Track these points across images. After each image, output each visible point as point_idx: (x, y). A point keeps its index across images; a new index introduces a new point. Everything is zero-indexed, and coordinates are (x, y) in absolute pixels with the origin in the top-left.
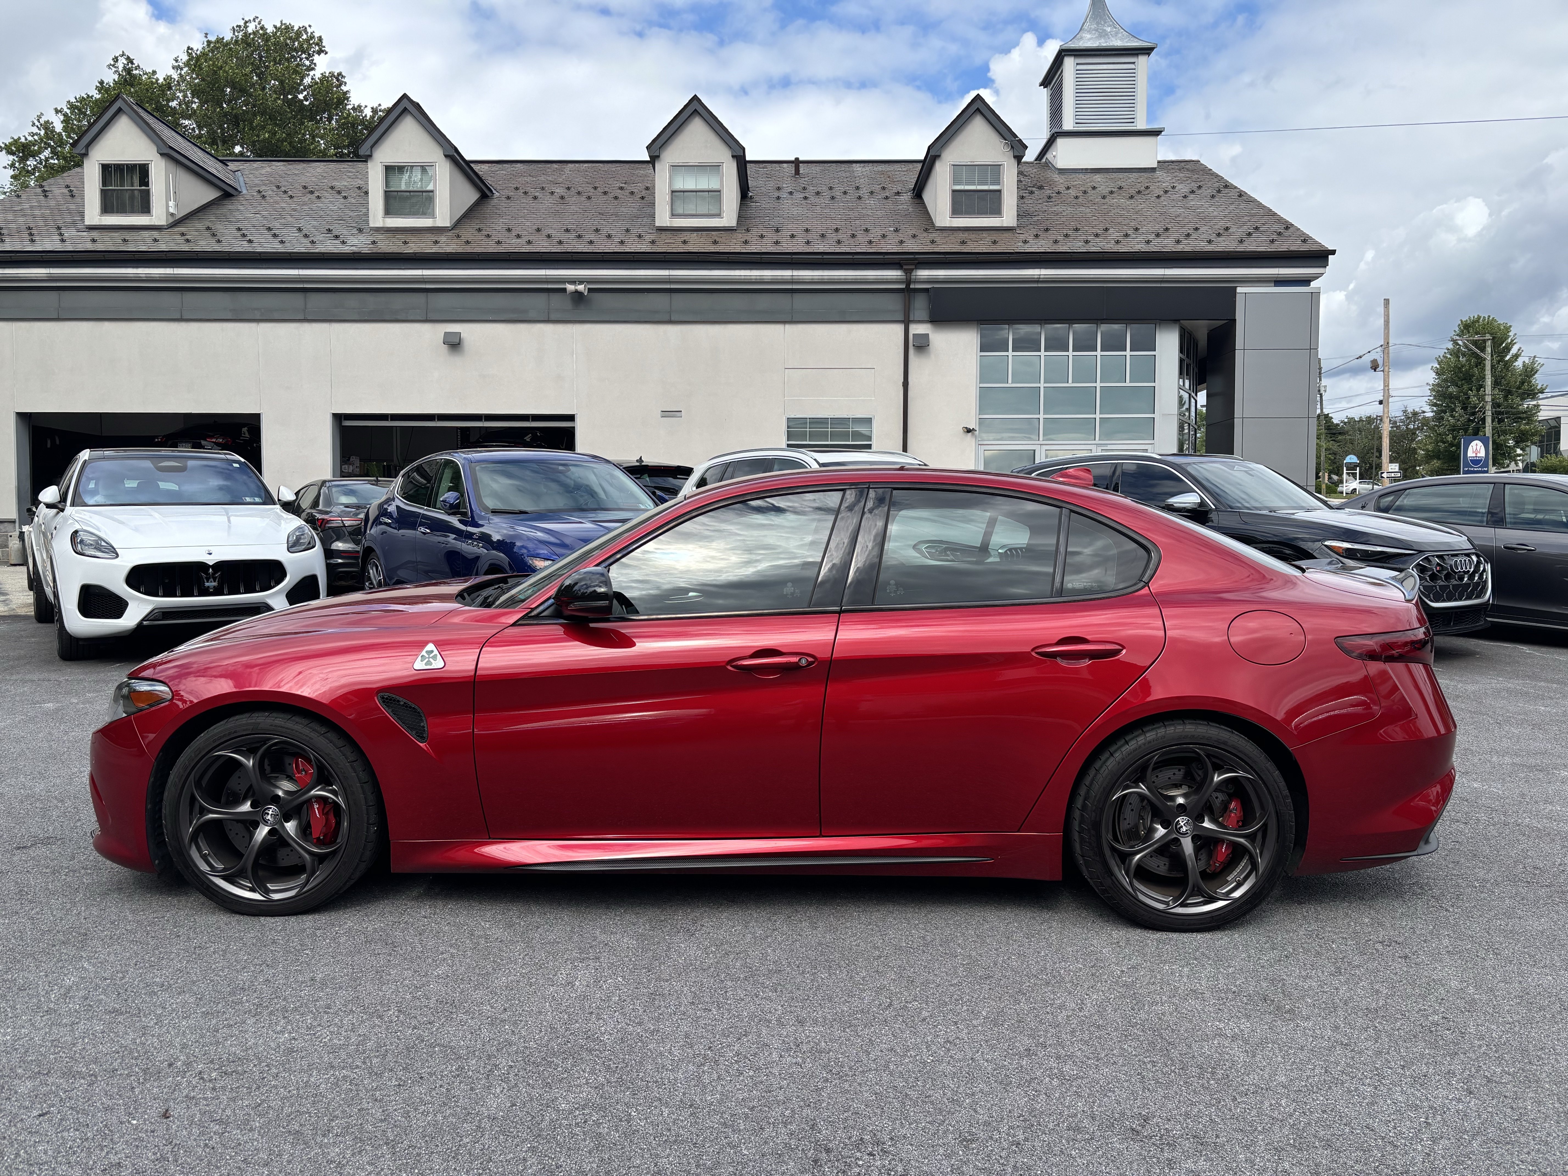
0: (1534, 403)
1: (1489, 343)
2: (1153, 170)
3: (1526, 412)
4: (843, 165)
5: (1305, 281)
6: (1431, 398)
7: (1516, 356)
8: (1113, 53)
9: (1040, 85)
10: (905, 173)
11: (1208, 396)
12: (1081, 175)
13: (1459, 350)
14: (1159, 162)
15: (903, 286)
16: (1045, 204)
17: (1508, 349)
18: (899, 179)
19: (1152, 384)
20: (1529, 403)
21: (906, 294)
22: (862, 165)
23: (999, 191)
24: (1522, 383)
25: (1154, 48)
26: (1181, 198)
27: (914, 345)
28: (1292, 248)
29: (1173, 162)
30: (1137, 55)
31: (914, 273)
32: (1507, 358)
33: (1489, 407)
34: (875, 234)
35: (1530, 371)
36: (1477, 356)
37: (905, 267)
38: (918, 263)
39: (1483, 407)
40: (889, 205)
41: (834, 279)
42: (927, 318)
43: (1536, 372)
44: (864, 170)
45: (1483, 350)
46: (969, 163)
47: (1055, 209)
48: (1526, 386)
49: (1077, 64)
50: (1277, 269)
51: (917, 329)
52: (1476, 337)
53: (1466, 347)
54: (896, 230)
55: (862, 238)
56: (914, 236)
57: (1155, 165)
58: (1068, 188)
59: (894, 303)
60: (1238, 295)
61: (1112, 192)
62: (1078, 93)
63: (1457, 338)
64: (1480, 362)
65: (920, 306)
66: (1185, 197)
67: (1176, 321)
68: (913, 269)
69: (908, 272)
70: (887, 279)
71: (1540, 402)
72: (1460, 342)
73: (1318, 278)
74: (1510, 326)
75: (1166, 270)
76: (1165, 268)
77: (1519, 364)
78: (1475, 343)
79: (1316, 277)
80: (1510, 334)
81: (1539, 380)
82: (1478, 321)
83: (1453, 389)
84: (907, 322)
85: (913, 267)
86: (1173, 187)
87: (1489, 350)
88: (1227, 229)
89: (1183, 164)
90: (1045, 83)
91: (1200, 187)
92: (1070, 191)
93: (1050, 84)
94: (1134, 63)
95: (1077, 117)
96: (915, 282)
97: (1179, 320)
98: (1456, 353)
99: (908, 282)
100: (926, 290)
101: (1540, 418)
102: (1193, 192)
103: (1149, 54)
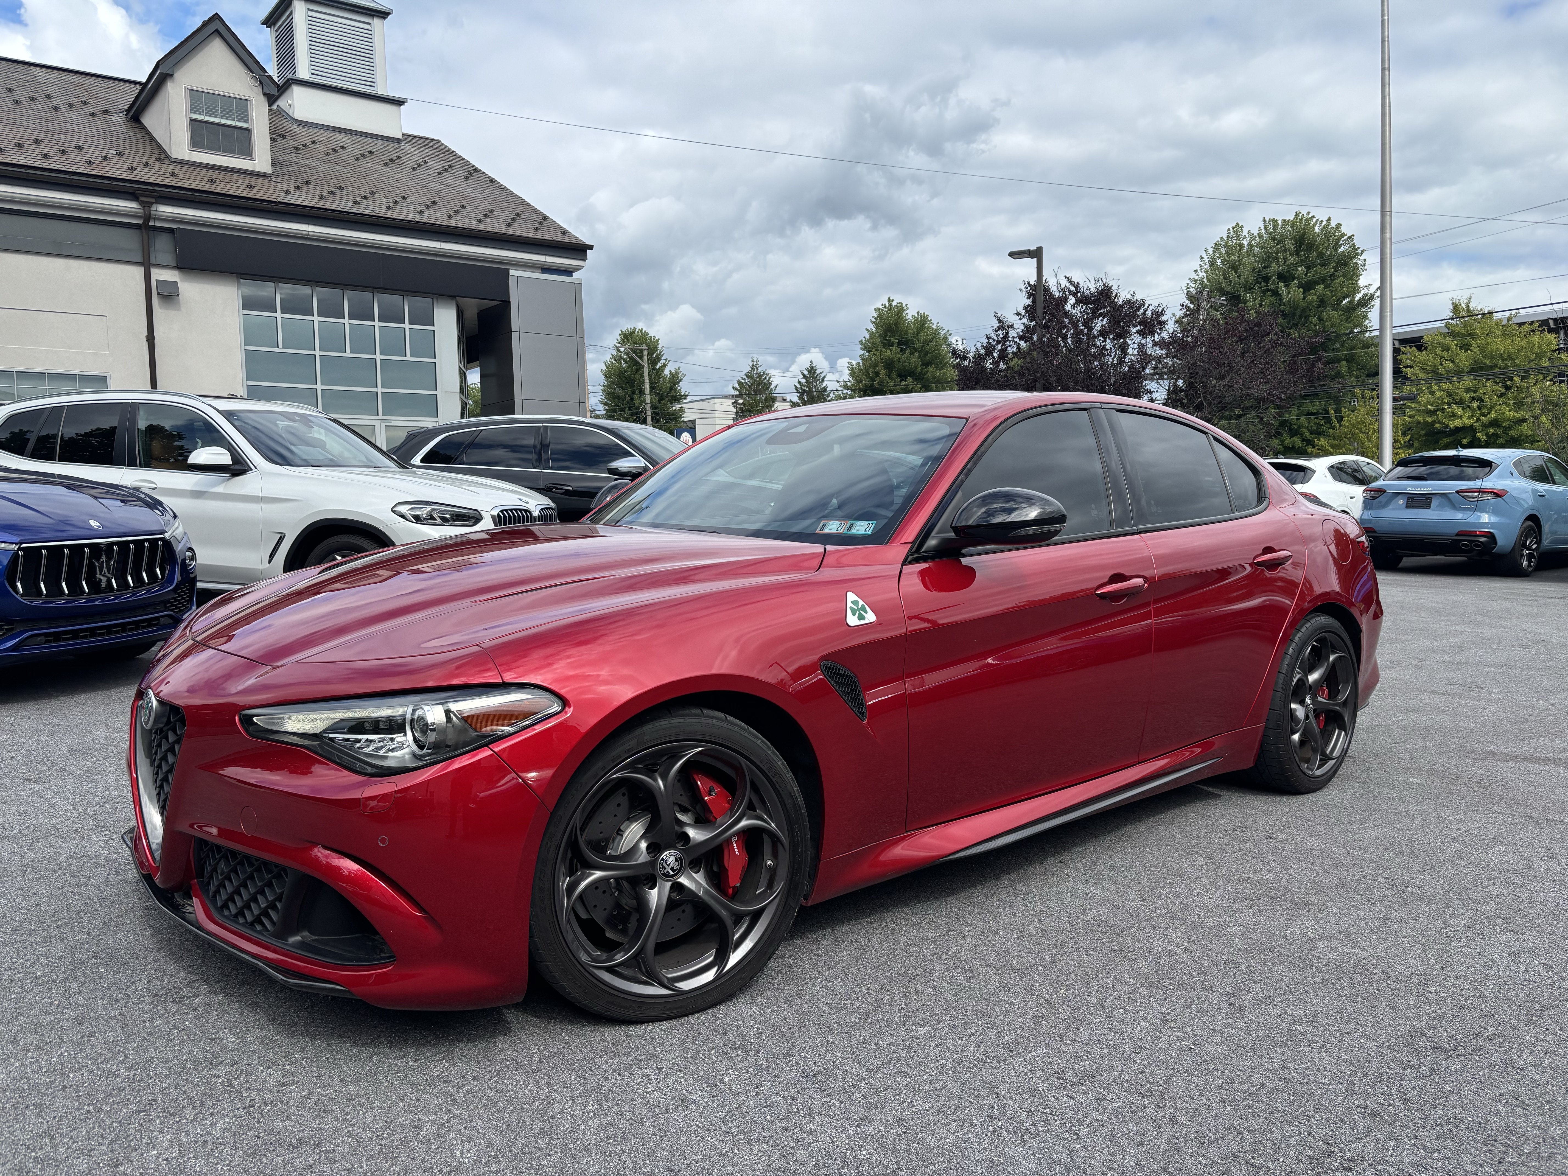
0: (680, 406)
1: (645, 352)
2: (398, 141)
3: (673, 414)
4: (17, 66)
5: (568, 272)
6: (603, 398)
7: (664, 366)
8: (348, 7)
9: (263, 24)
10: (107, 90)
11: (482, 376)
12: (323, 132)
13: (621, 357)
14: (404, 135)
15: (140, 222)
16: (293, 154)
17: (658, 359)
18: (101, 96)
19: (433, 360)
20: (676, 407)
21: (144, 231)
22: (44, 70)
23: (249, 130)
24: (671, 389)
25: (390, 14)
26: (436, 175)
27: (158, 294)
28: (556, 239)
29: (414, 137)
30: (372, 16)
31: (153, 208)
32: (658, 367)
33: (648, 408)
34: (95, 154)
35: (675, 379)
36: (637, 364)
37: (142, 199)
38: (160, 197)
39: (644, 408)
40: (99, 123)
41: (44, 201)
42: (174, 264)
43: (680, 381)
44: (48, 76)
45: (641, 358)
46: (209, 91)
47: (307, 162)
48: (673, 393)
49: (309, 10)
50: (544, 257)
51: (159, 275)
52: (636, 346)
53: (627, 354)
54: (120, 154)
55: (73, 155)
56: (146, 165)
57: (400, 137)
58: (314, 142)
59: (129, 241)
60: (510, 278)
61: (363, 156)
62: (312, 41)
63: (619, 345)
64: (639, 368)
65: (163, 248)
66: (440, 173)
67: (452, 297)
68: (153, 203)
69: (146, 205)
70: (117, 210)
71: (684, 406)
72: (622, 350)
73: (578, 270)
74: (659, 339)
75: (442, 243)
76: (440, 241)
77: (666, 372)
78: (634, 351)
79: (578, 268)
80: (659, 346)
81: (683, 387)
82: (634, 332)
83: (617, 391)
84: (147, 265)
85: (153, 200)
86: (425, 162)
87: (646, 358)
88: (492, 211)
89: (426, 141)
90: (269, 21)
91: (451, 167)
92: (317, 146)
93: (274, 24)
94: (369, 24)
95: (312, 67)
96: (154, 219)
97: (455, 297)
98: (618, 359)
99: (147, 218)
100: (171, 231)
101: (686, 420)
102: (445, 170)
103: (384, 18)
